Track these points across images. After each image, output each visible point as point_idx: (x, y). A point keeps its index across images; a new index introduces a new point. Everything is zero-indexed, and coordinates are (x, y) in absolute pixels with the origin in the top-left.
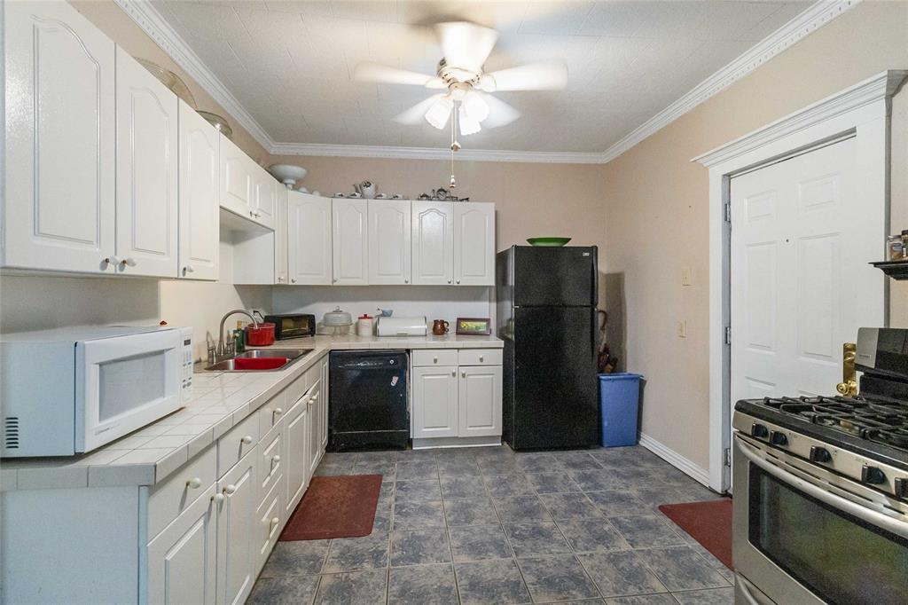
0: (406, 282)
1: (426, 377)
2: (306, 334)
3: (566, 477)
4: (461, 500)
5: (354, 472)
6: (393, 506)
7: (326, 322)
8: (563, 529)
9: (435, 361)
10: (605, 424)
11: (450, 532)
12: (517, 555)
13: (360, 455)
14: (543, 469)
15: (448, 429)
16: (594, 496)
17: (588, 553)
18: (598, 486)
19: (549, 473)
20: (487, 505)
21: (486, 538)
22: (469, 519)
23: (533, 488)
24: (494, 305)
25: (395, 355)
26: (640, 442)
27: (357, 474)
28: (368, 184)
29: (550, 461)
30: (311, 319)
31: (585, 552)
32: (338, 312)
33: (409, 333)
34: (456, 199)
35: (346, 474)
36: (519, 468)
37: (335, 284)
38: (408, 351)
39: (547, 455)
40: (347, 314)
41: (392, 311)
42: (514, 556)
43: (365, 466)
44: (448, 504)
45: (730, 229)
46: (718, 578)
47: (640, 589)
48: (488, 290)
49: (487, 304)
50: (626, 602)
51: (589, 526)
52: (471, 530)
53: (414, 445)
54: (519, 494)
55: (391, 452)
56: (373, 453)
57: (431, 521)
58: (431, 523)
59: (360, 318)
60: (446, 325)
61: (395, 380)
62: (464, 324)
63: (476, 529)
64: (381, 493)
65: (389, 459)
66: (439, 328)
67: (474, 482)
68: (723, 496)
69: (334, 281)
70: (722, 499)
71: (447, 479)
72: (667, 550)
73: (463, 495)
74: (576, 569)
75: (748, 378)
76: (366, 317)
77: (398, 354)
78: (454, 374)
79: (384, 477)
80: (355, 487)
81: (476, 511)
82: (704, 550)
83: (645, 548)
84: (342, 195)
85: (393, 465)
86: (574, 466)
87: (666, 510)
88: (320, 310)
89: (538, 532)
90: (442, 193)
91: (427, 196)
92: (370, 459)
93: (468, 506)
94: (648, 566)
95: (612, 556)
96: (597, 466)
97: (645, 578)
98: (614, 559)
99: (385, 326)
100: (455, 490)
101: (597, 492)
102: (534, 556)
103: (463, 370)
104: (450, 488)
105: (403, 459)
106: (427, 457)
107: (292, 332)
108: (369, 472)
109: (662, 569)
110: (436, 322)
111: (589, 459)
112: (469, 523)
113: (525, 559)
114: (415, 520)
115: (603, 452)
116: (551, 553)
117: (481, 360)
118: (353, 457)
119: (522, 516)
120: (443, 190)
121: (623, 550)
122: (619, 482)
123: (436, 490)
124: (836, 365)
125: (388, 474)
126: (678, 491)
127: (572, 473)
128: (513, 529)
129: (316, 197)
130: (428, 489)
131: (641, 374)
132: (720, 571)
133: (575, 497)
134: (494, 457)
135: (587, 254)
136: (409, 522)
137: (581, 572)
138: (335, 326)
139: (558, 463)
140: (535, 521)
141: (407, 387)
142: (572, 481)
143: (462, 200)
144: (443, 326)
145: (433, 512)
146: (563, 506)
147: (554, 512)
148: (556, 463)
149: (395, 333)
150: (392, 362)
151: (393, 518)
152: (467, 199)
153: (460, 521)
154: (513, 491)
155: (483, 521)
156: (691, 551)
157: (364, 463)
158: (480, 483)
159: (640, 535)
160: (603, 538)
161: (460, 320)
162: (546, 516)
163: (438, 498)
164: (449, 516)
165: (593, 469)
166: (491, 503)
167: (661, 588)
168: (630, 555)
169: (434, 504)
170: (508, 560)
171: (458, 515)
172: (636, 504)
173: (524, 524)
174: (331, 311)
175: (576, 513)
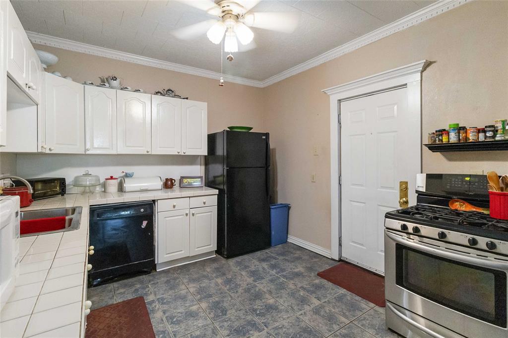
0: (148, 152)
1: (167, 219)
2: (58, 194)
3: (263, 268)
4: (211, 300)
5: (118, 300)
6: (164, 319)
7: (76, 183)
8: (281, 301)
9: (174, 206)
10: (273, 233)
11: (217, 325)
12: (267, 327)
13: (116, 285)
14: (248, 267)
15: (183, 252)
16: (284, 276)
17: (302, 312)
18: (283, 270)
19: (253, 268)
20: (230, 299)
21: (242, 322)
22: (224, 311)
23: (250, 280)
24: (203, 167)
25: (145, 205)
26: (288, 240)
27: (120, 301)
28: (115, 79)
29: (249, 261)
30: (62, 182)
31: (301, 312)
32: (87, 175)
33: (150, 188)
34: (179, 97)
35: (110, 302)
36: (235, 269)
37: (88, 152)
38: (154, 201)
39: (246, 257)
40: (96, 176)
41: (133, 173)
42: (265, 328)
43: (124, 293)
44: (204, 305)
45: (341, 127)
46: (364, 306)
47: (339, 325)
48: (199, 158)
49: (199, 167)
50: (337, 336)
51: (292, 294)
52: (230, 319)
53: (157, 268)
54: (244, 286)
55: (141, 277)
56: (126, 281)
57: (199, 322)
58: (200, 323)
59: (107, 179)
60: (173, 181)
61: (145, 223)
62: (185, 181)
63: (232, 318)
64: (149, 311)
65: (142, 282)
66: (168, 184)
67: (213, 285)
68: (339, 261)
69: (86, 150)
70: (339, 263)
71: (194, 287)
72: (335, 298)
73: (210, 296)
74: (303, 324)
75: (351, 201)
76: (112, 178)
77: (147, 204)
78: (187, 214)
79: (145, 297)
80: (125, 312)
81: (225, 304)
82: (350, 293)
83: (326, 300)
84: (92, 84)
85: (147, 287)
86: (264, 260)
87: (321, 275)
88: (69, 174)
89: (270, 308)
90: (170, 92)
91: (161, 93)
92: (125, 286)
93: (218, 303)
94: (333, 310)
95: (314, 310)
96: (275, 259)
97: (336, 318)
98: (316, 311)
99: (129, 185)
100: (204, 294)
101: (284, 273)
102: (277, 324)
103: (193, 211)
104: (198, 293)
105: (153, 280)
106: (170, 275)
107: (45, 193)
108: (130, 297)
109: (340, 309)
110: (167, 180)
111: (268, 255)
112: (226, 315)
113: (273, 328)
114: (187, 325)
115: (272, 249)
116: (284, 319)
117: (204, 203)
118: (110, 288)
119: (254, 300)
120: (171, 91)
121: (317, 304)
122: (291, 265)
123: (190, 297)
124: (396, 191)
125: (146, 294)
126: (319, 263)
127: (265, 265)
128: (255, 310)
129: (69, 81)
130: (184, 298)
131: (289, 203)
132: (362, 301)
133: (275, 280)
134: (215, 265)
135: (264, 137)
136: (183, 327)
137: (307, 326)
138: (85, 187)
139: (254, 260)
140: (263, 301)
141: (154, 227)
142: (268, 270)
143: (184, 99)
144: (172, 182)
145: (197, 314)
146: (273, 287)
147: (270, 292)
148: (253, 261)
149: (139, 189)
150: (142, 210)
151: (170, 328)
152: (187, 98)
153: (219, 315)
154: (240, 285)
155: (234, 311)
156: (345, 295)
157: (122, 290)
158: (217, 284)
159: (319, 293)
160: (303, 301)
161: (182, 178)
162: (267, 296)
163: (195, 303)
164: (210, 314)
165: (274, 261)
166: (231, 297)
167: (347, 321)
168: (322, 307)
169: (194, 308)
170: (264, 332)
171: (215, 311)
172: (307, 276)
173: (258, 305)
174: (82, 174)
175: (281, 289)
